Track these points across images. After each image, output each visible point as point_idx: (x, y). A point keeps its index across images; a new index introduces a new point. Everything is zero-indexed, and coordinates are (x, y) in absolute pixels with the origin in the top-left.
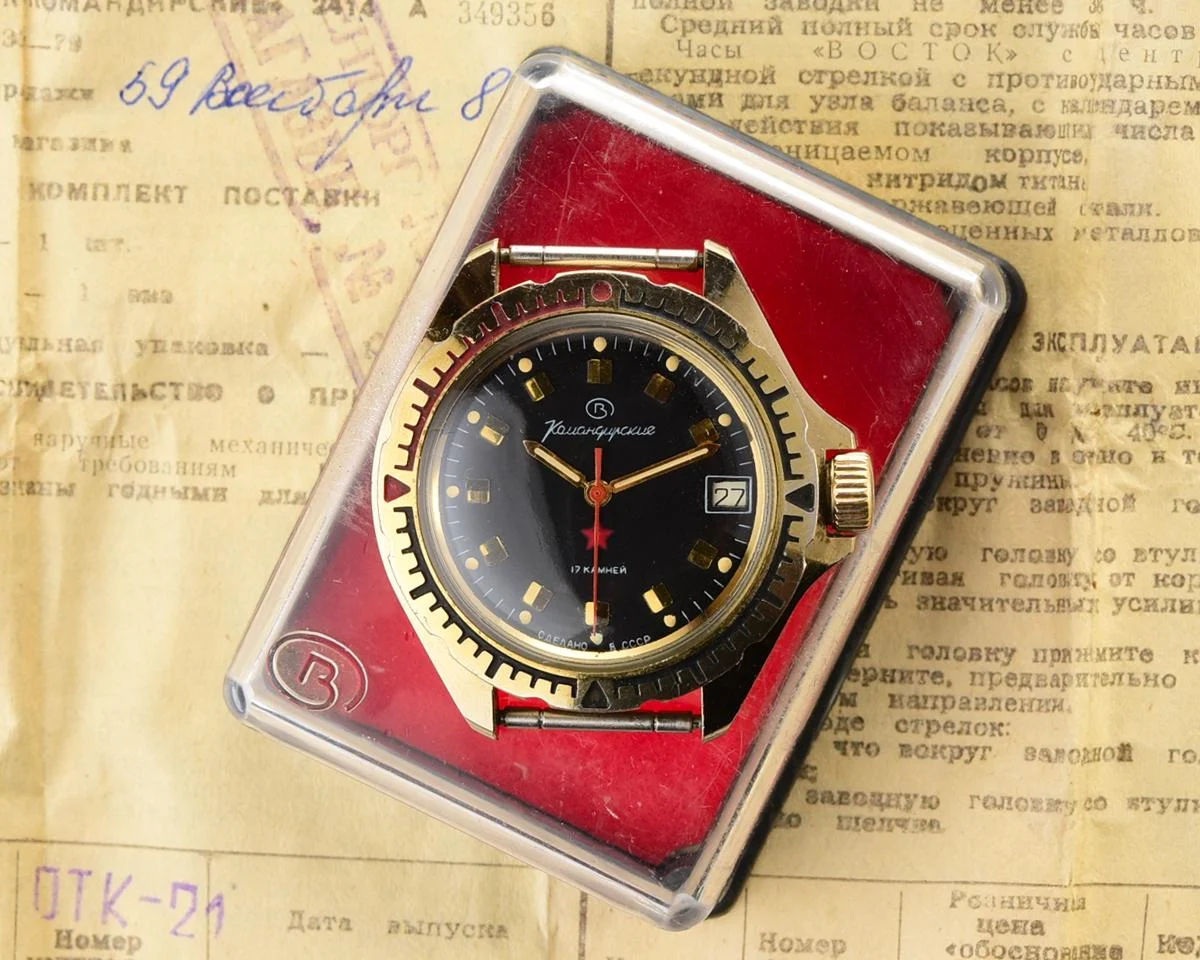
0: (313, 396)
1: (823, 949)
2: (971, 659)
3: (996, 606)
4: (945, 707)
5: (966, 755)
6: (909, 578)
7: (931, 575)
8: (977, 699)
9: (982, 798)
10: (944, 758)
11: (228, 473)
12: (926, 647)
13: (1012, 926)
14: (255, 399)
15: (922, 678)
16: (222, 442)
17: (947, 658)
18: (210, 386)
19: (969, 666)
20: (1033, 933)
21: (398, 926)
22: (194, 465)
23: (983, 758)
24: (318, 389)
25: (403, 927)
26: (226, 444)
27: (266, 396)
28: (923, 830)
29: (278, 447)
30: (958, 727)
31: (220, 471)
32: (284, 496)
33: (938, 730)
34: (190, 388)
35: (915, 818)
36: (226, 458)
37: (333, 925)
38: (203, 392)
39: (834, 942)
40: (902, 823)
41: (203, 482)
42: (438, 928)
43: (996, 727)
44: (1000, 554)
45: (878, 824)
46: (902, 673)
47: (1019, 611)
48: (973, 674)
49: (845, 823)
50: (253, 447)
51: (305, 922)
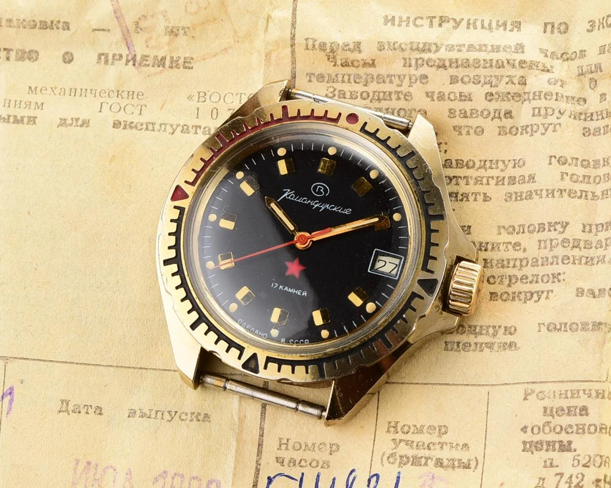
0: (100, 58)
1: (431, 432)
2: (539, 231)
3: (557, 194)
4: (521, 266)
5: (535, 297)
6: (500, 181)
7: (515, 178)
8: (542, 258)
9: (546, 324)
10: (520, 300)
11: (38, 108)
12: (510, 226)
13: (566, 411)
14: (60, 60)
15: (507, 247)
16: (36, 88)
17: (523, 232)
18: (31, 51)
19: (537, 236)
20: (581, 415)
21: (135, 413)
22: (16, 101)
23: (547, 298)
24: (103, 54)
25: (138, 413)
26: (38, 89)
27: (68, 58)
28: (505, 349)
29: (73, 92)
30: (530, 279)
31: (33, 106)
32: (74, 121)
33: (516, 282)
34: (17, 53)
35: (499, 341)
36: (39, 98)
37: (90, 410)
38: (26, 56)
39: (440, 427)
40: (490, 346)
41: (20, 113)
42: (162, 414)
43: (556, 277)
44: (561, 159)
45: (473, 347)
46: (493, 245)
47: (573, 197)
48: (540, 241)
49: (449, 346)
50: (57, 91)
51: (71, 408)
